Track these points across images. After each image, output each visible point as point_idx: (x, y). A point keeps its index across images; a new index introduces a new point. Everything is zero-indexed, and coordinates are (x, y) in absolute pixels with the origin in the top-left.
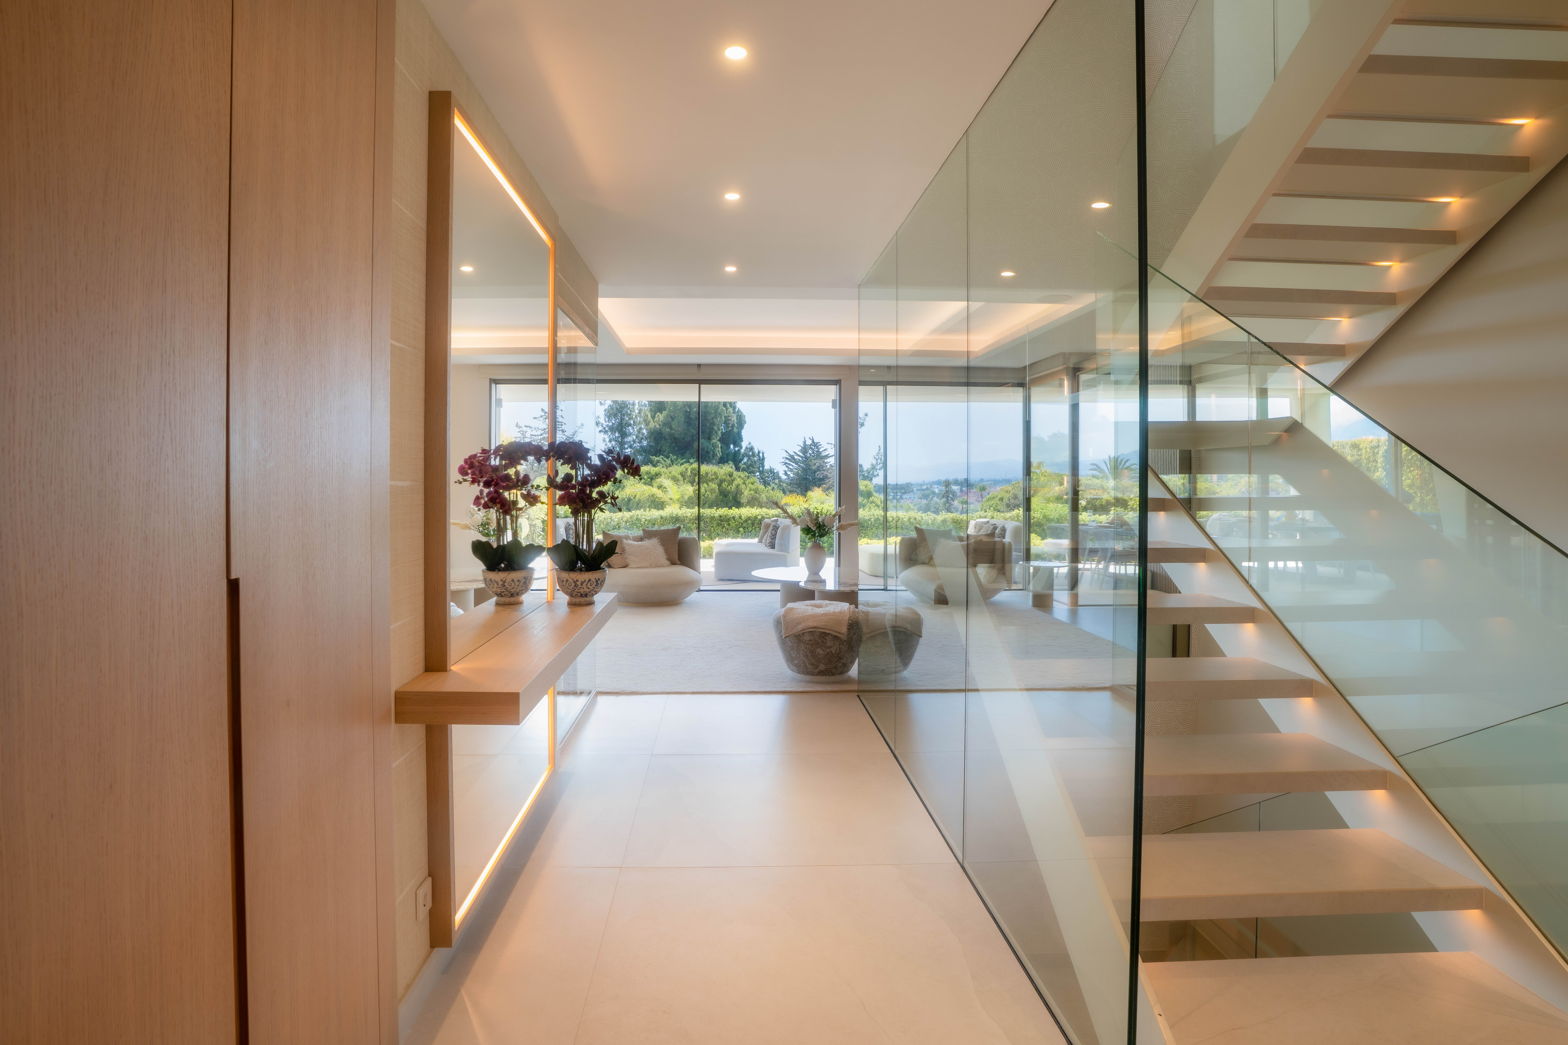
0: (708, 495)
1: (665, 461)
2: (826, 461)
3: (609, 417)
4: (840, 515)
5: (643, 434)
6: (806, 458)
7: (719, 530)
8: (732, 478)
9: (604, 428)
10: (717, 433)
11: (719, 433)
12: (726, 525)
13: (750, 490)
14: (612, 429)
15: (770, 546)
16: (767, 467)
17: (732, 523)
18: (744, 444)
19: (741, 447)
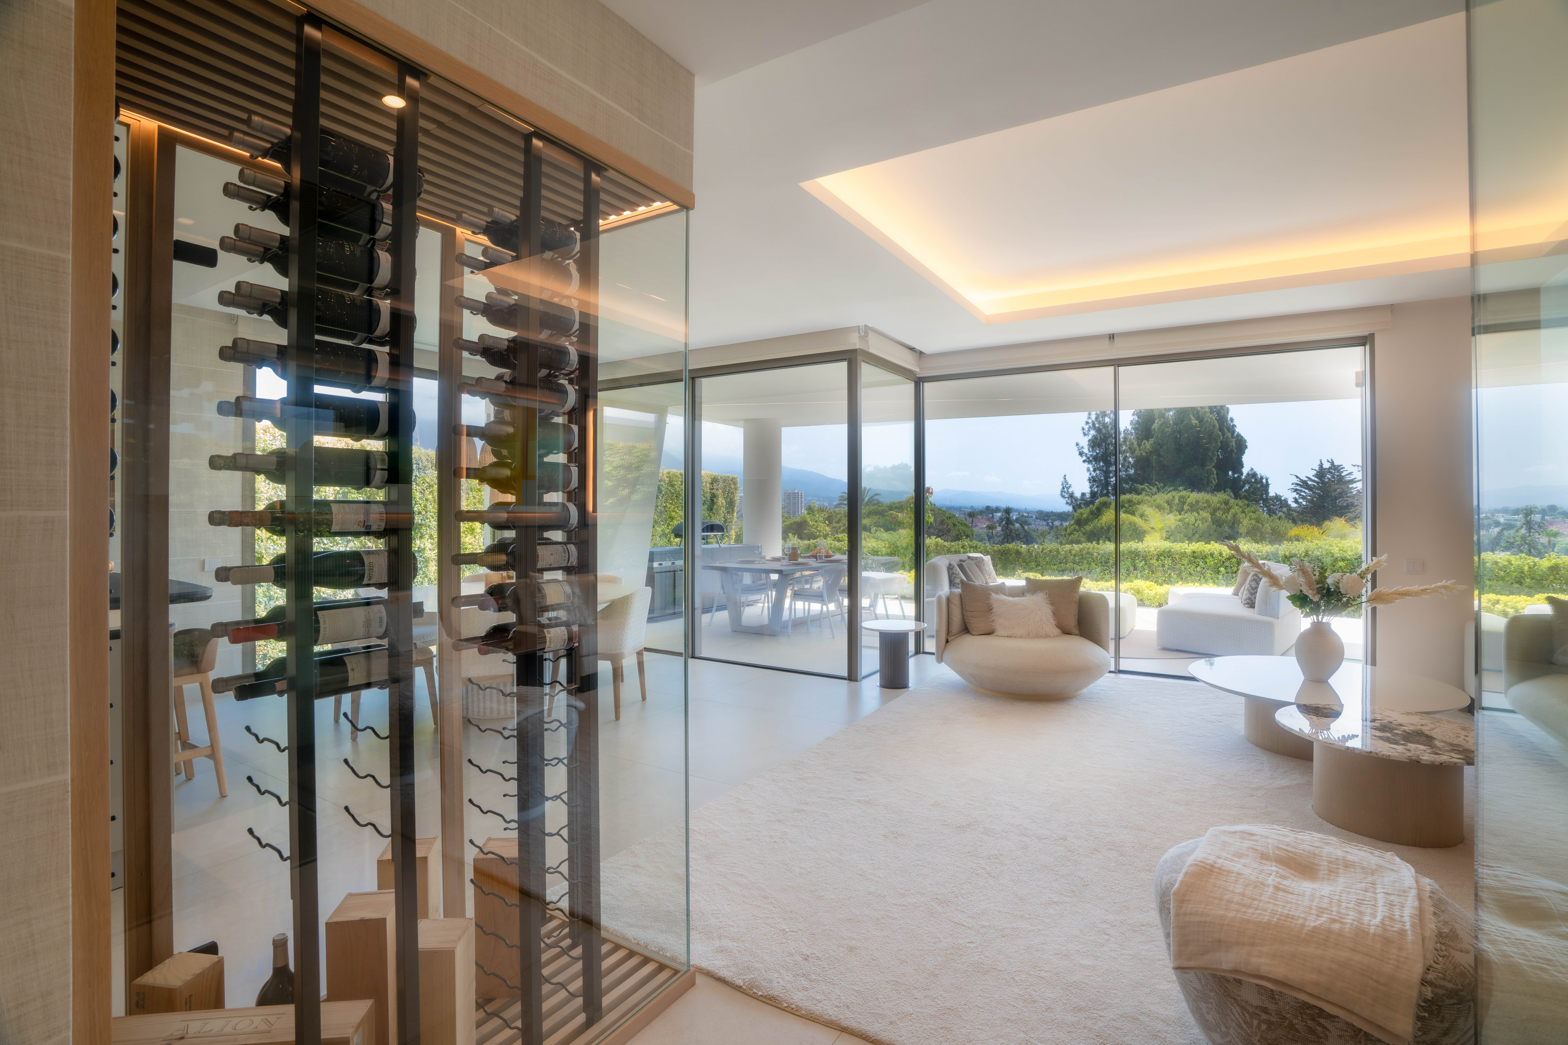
0: (1199, 525)
1: (1151, 489)
2: (1350, 486)
3: (1093, 447)
4: (1376, 571)
5: (1130, 463)
6: (1323, 483)
7: (1192, 569)
8: (1228, 506)
9: (1088, 458)
10: (1212, 459)
11: (1215, 459)
12: (1201, 563)
13: (1251, 519)
14: (1096, 459)
15: (1248, 603)
16: (1272, 493)
17: (1210, 560)
18: (1245, 471)
19: (1242, 474)
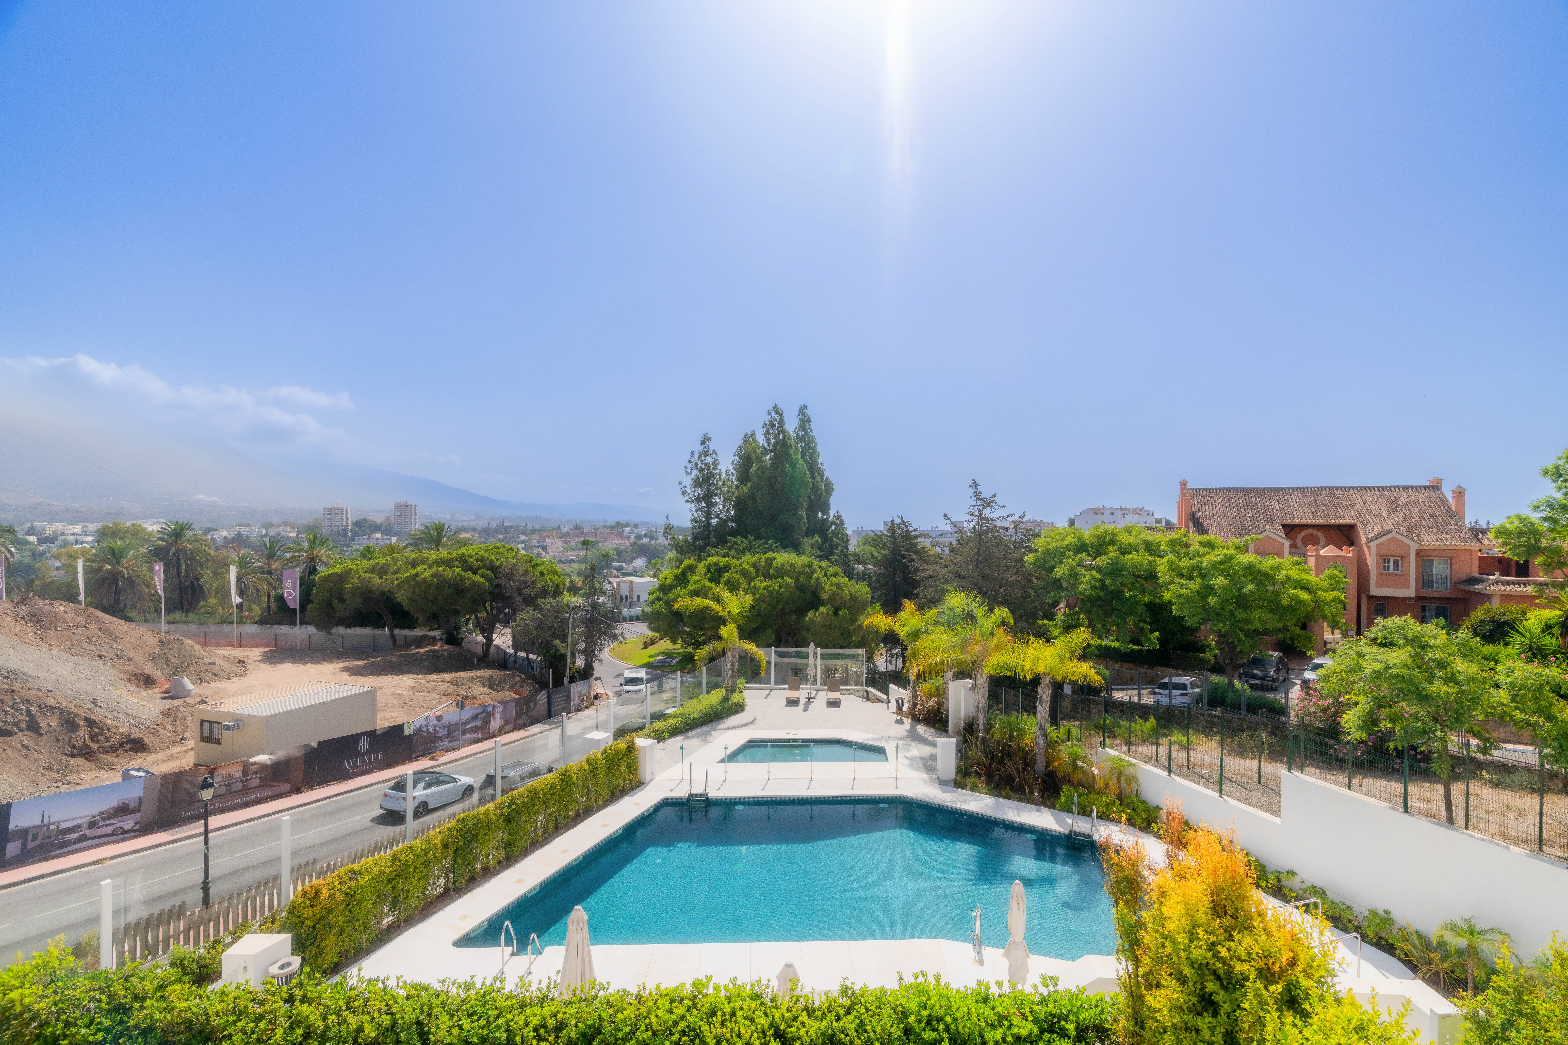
5: (730, 504)
6: (893, 542)
9: (691, 498)
10: (804, 502)
11: (807, 500)
18: (832, 513)
19: (829, 516)
